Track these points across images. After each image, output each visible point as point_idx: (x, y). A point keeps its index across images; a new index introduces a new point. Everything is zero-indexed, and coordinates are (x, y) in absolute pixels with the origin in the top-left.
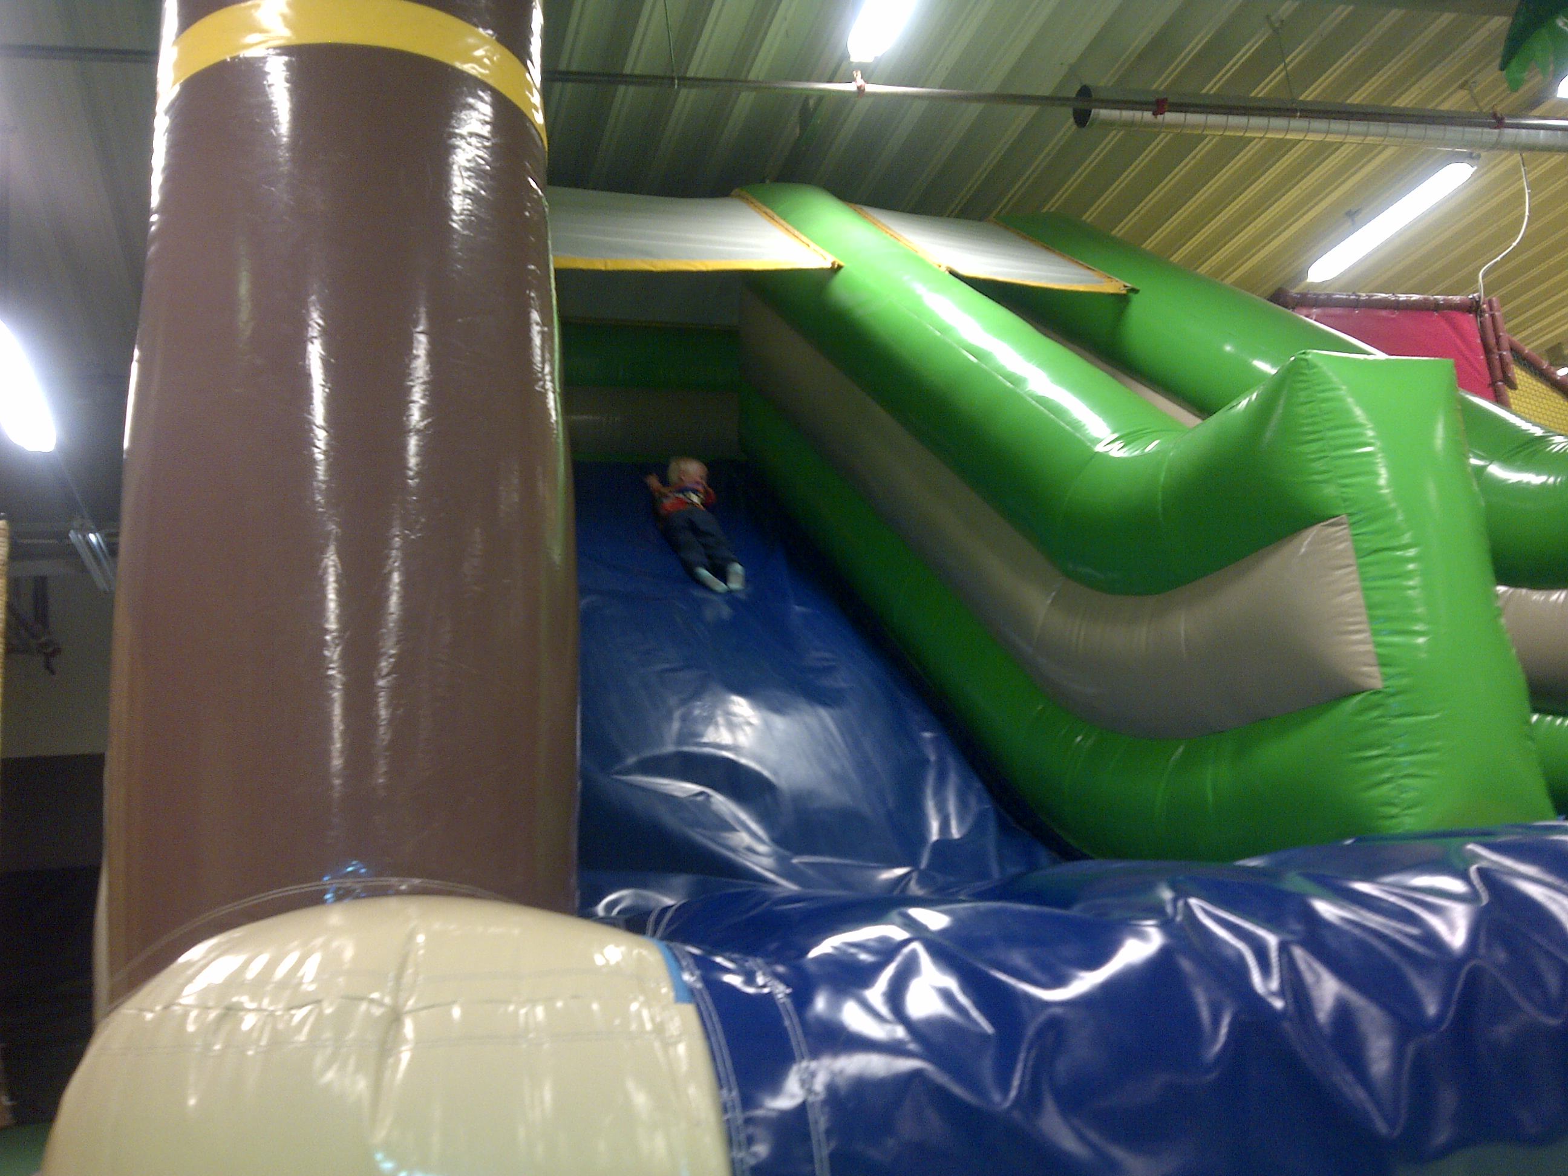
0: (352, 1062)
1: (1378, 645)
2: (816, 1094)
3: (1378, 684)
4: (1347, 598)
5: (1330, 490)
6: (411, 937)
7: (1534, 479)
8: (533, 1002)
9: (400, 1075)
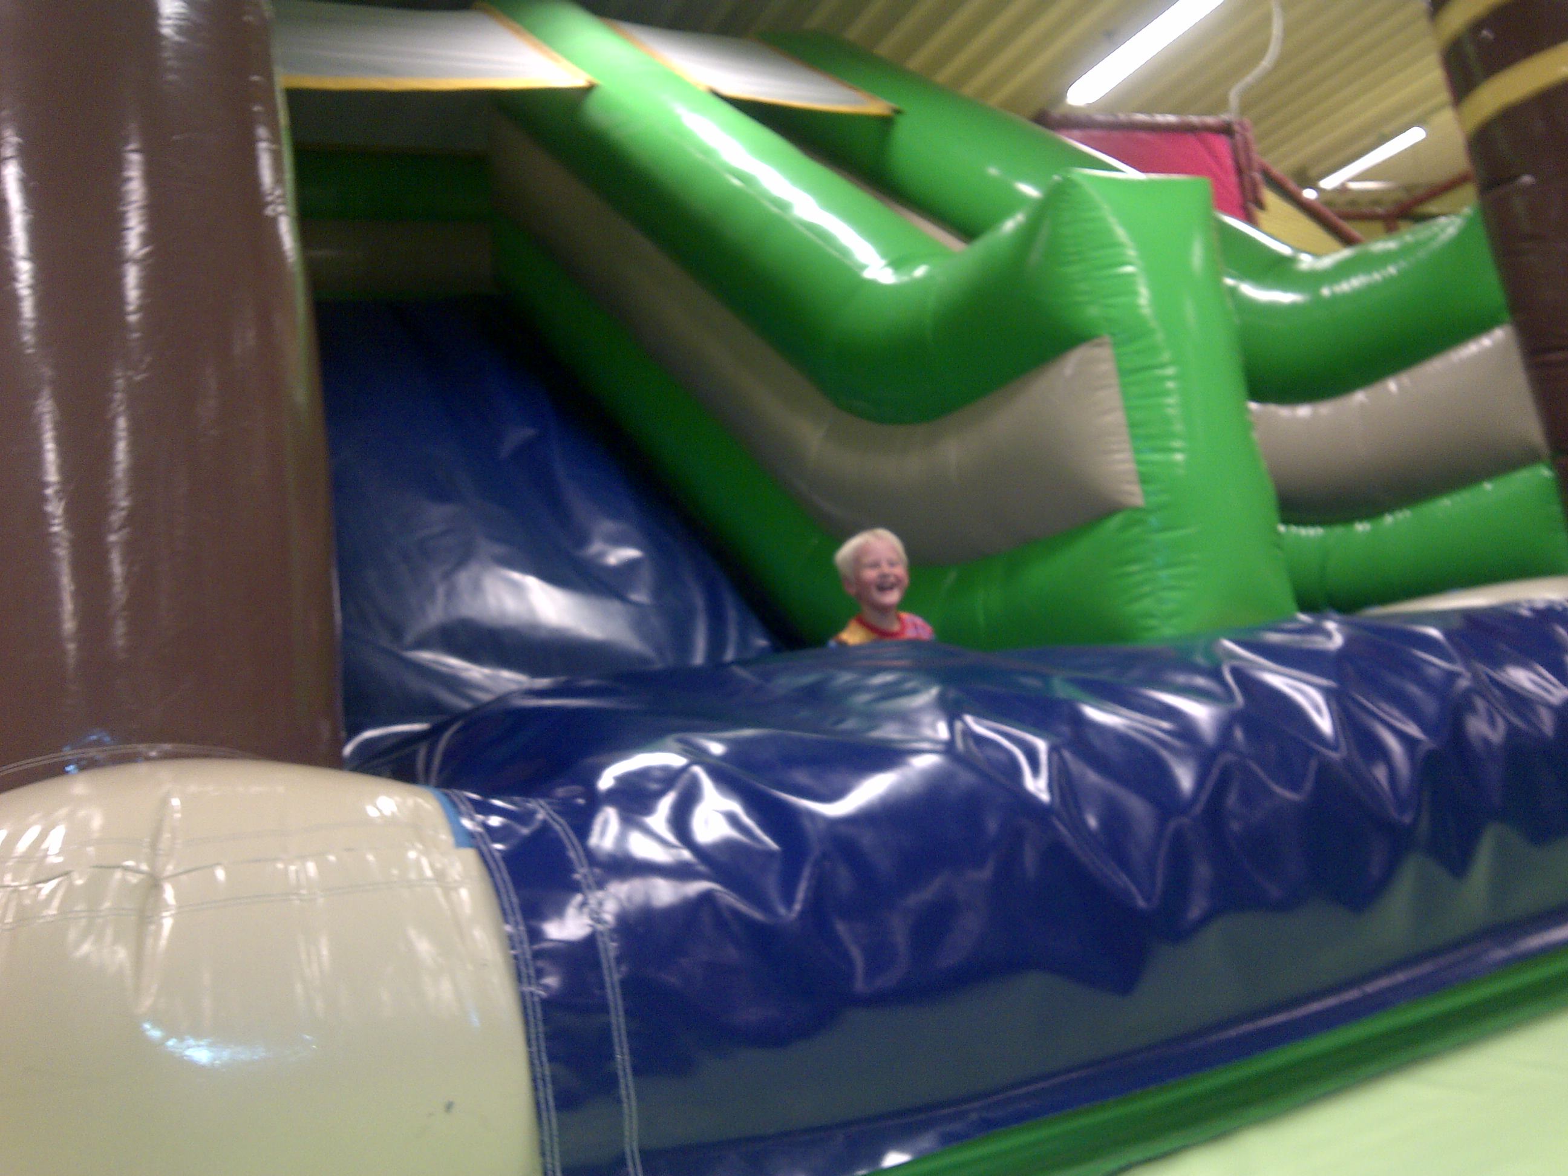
0: (109, 932)
1: (1140, 463)
2: (604, 922)
3: (1138, 500)
4: (1109, 419)
5: (1093, 312)
6: (165, 802)
7: (1285, 297)
8: (303, 858)
9: (163, 942)
